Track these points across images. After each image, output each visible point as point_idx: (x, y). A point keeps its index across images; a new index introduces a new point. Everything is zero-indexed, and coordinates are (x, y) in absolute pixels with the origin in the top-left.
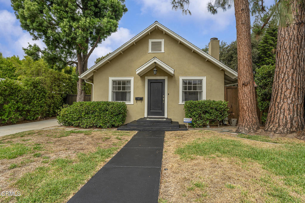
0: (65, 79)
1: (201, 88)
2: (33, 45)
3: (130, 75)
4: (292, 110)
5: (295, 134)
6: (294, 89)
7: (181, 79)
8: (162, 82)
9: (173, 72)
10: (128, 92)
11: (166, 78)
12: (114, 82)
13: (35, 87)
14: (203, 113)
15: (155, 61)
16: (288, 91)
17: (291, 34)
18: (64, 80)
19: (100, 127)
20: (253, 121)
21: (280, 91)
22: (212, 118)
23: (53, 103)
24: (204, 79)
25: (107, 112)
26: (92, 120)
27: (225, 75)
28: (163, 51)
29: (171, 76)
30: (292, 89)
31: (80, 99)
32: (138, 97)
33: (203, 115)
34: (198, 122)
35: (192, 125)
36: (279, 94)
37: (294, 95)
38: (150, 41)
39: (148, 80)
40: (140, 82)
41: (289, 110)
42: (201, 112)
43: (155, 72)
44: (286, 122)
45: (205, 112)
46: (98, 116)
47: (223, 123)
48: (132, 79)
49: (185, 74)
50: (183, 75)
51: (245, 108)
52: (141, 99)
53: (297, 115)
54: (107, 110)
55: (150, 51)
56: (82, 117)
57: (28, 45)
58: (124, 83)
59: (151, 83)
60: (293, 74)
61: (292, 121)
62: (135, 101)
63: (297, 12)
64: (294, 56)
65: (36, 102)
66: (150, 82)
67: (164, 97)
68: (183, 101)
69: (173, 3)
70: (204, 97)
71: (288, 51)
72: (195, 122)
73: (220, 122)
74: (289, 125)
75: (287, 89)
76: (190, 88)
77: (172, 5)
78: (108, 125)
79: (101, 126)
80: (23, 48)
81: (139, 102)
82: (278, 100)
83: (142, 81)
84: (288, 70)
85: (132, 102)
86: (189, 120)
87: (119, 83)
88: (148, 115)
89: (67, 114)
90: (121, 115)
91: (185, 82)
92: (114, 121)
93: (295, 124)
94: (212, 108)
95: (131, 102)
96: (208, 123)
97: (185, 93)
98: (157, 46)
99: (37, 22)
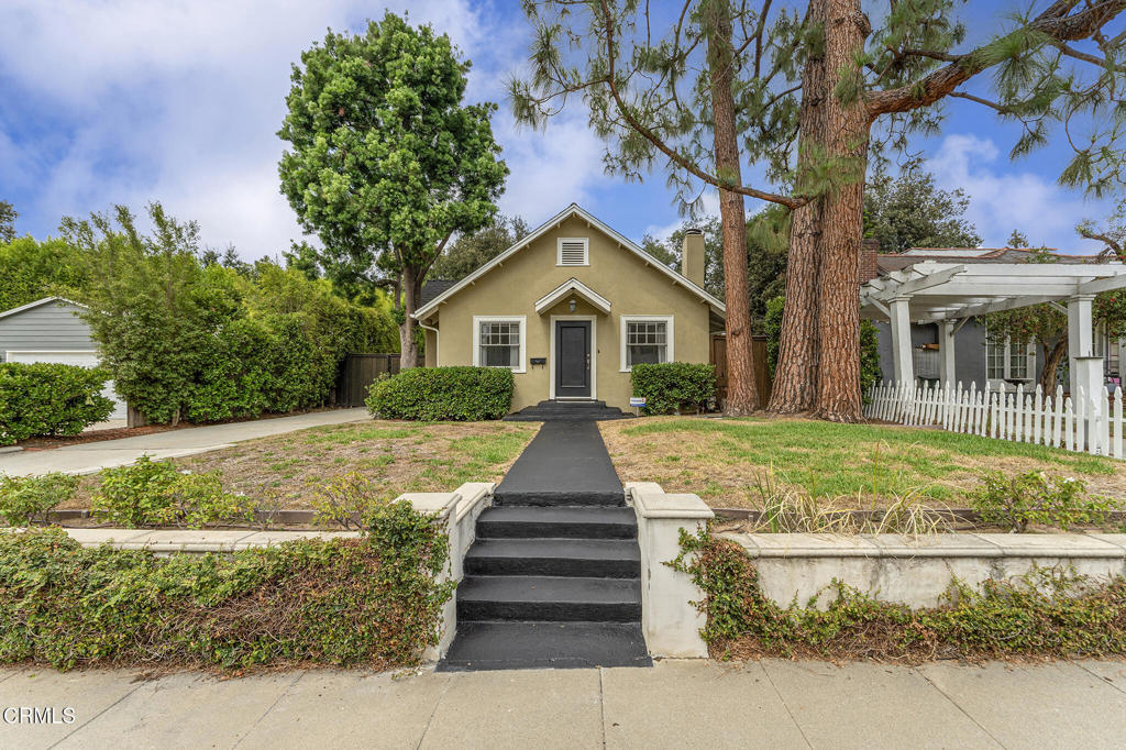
0: (342, 315)
1: (664, 338)
2: (300, 245)
3: (520, 313)
4: (803, 376)
5: (805, 413)
6: (806, 341)
7: (624, 320)
8: (586, 326)
9: (609, 309)
10: (514, 347)
11: (593, 319)
12: (483, 325)
13: (293, 336)
14: (667, 387)
15: (574, 285)
16: (799, 345)
17: (805, 251)
18: (341, 319)
19: (463, 419)
20: (747, 396)
21: (788, 344)
22: (684, 396)
23: (321, 374)
24: (670, 321)
25: (478, 388)
26: (445, 405)
27: (710, 312)
28: (586, 263)
29: (602, 315)
30: (803, 341)
31: (409, 362)
32: (535, 357)
33: (667, 392)
34: (658, 405)
35: (646, 411)
36: (787, 350)
37: (807, 352)
38: (560, 241)
39: (557, 322)
40: (539, 327)
41: (799, 375)
42: (664, 386)
43: (572, 307)
44: (795, 395)
45: (671, 386)
46: (458, 396)
47: (706, 409)
48: (523, 320)
49: (633, 310)
50: (626, 312)
51: (736, 374)
52: (542, 362)
53: (811, 383)
54: (477, 384)
55: (560, 262)
56: (423, 399)
57: (291, 244)
58: (505, 328)
59: (564, 330)
60: (805, 318)
61: (802, 393)
62: (530, 366)
63: (814, 215)
64: (808, 287)
65: (294, 370)
66: (561, 326)
67: (590, 358)
68: (628, 364)
69: (605, 160)
70: (670, 358)
71: (800, 279)
72: (653, 404)
73: (700, 404)
74: (798, 400)
75: (797, 341)
76: (642, 339)
77: (605, 165)
78: (478, 414)
79: (464, 416)
80: (283, 252)
81: (538, 368)
82: (785, 361)
83: (544, 323)
84: (800, 310)
85: (523, 366)
86: (640, 401)
87: (495, 328)
88: (557, 395)
89: (390, 394)
90: (506, 394)
91: (632, 326)
92: (492, 406)
93: (807, 398)
94: (683, 378)
95: (521, 368)
96: (676, 407)
97: (632, 350)
98: (573, 252)
99: (348, 212)
